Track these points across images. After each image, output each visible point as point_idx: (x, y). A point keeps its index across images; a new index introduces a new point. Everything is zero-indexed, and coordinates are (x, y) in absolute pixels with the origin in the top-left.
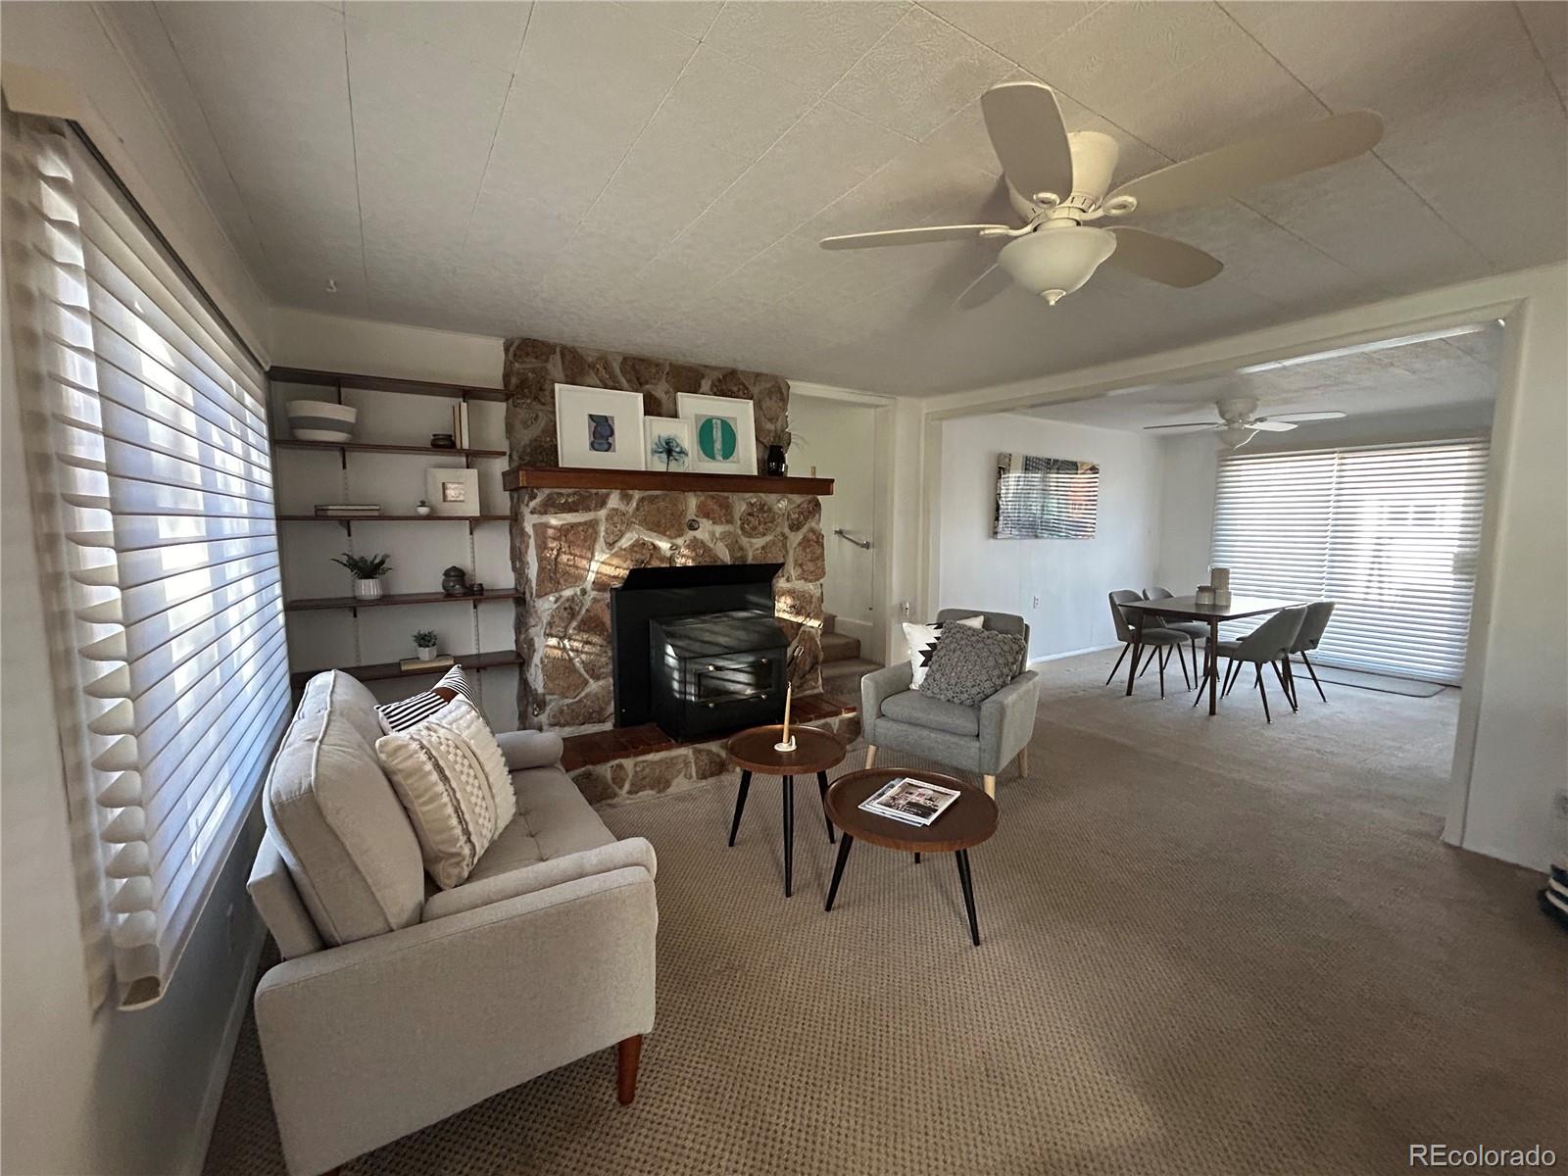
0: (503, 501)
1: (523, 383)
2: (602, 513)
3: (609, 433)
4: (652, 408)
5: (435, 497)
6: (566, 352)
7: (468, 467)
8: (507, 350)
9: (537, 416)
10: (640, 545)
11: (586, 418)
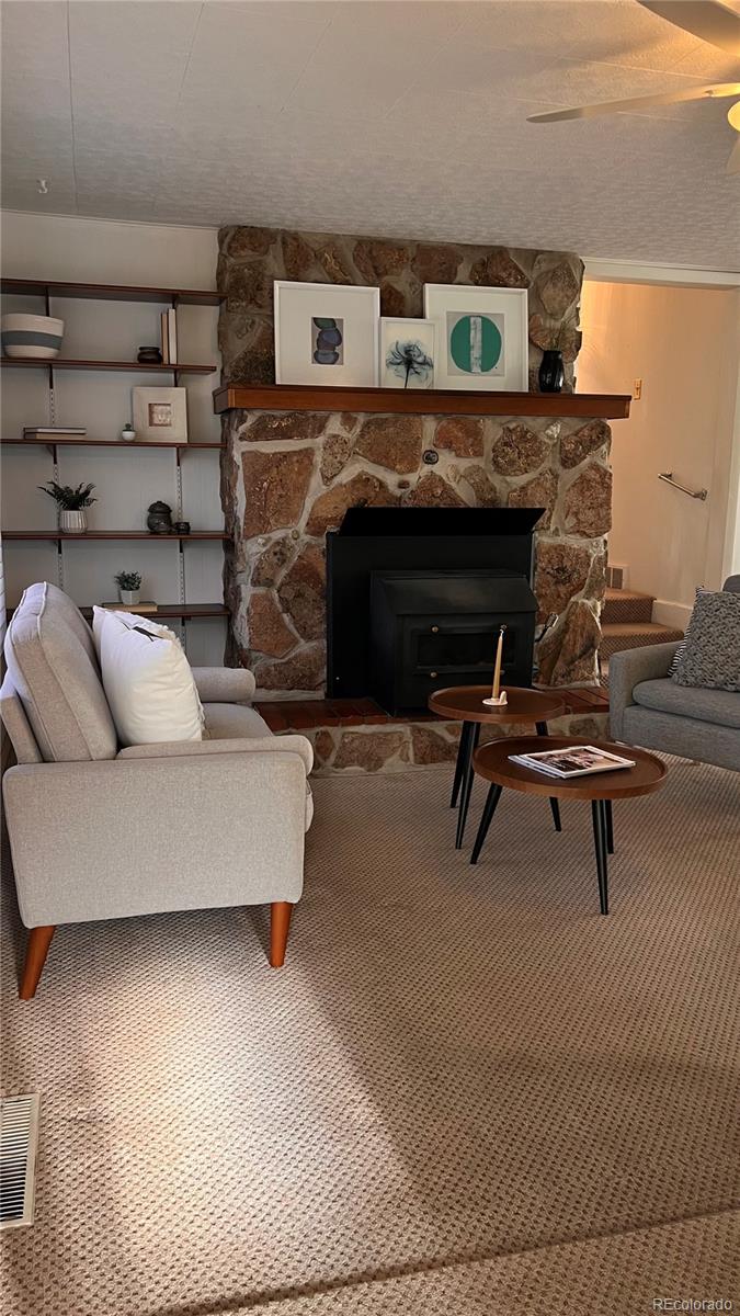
0: (212, 425)
1: (238, 282)
2: (321, 440)
3: (337, 339)
4: (393, 306)
5: (141, 420)
6: (289, 240)
7: (176, 386)
8: (221, 242)
9: (253, 322)
10: (363, 481)
11: (310, 322)
